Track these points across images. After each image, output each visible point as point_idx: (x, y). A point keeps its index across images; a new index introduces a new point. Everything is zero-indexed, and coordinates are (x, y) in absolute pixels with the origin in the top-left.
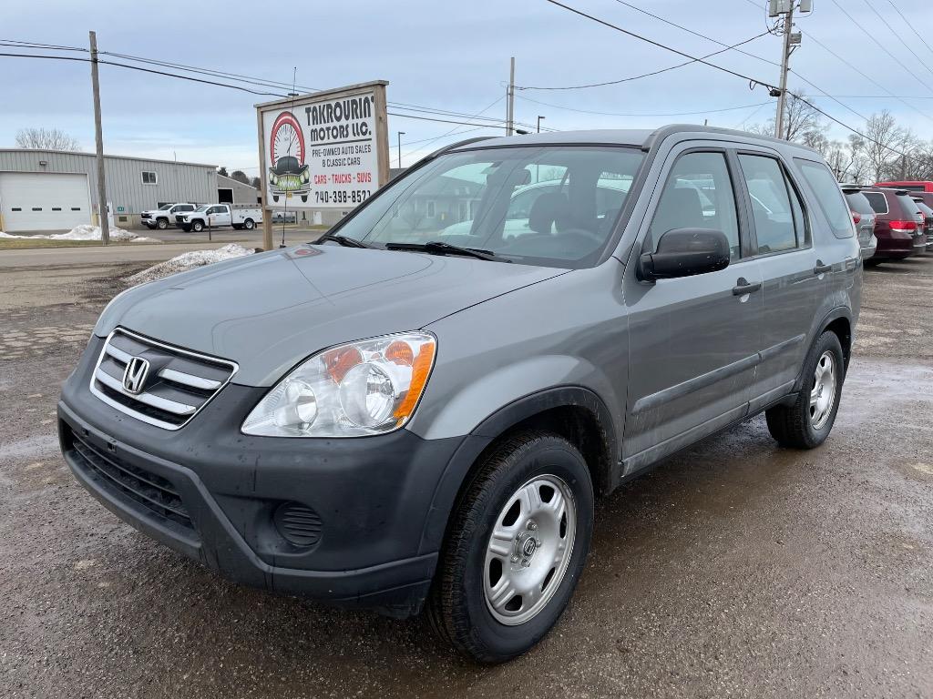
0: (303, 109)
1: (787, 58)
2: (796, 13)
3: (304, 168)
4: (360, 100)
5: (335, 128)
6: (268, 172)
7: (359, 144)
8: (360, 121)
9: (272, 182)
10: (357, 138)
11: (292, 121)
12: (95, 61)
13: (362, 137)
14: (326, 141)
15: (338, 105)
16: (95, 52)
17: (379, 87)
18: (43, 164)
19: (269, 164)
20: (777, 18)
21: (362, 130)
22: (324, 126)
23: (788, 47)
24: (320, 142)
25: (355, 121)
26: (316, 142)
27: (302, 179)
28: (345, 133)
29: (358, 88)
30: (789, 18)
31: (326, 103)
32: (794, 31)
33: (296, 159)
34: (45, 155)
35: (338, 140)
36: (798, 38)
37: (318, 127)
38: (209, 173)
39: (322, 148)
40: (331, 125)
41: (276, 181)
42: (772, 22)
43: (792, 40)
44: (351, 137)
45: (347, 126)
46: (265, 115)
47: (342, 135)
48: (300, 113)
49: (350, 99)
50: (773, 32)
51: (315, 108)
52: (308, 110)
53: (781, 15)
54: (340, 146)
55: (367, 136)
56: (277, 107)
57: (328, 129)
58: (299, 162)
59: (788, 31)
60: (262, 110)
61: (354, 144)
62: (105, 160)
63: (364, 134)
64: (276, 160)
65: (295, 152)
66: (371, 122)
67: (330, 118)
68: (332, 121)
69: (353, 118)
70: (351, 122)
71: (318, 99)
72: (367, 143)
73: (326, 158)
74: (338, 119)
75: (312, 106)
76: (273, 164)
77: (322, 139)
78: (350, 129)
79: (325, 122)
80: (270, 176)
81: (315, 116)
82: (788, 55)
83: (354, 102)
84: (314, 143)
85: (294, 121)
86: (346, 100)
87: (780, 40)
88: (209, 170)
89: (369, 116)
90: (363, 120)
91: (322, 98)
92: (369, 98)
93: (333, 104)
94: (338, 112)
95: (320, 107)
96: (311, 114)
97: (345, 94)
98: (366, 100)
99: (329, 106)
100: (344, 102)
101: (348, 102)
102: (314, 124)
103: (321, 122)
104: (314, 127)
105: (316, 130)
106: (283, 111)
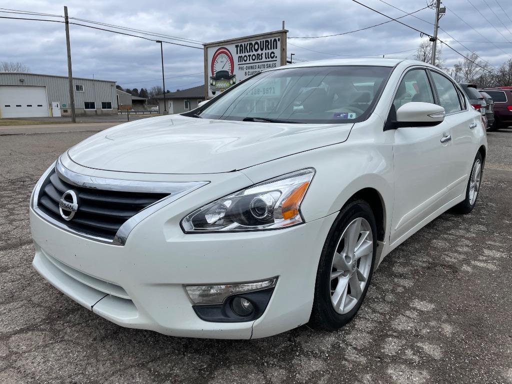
0: (234, 45)
1: (438, 21)
3: (234, 76)
4: (271, 40)
5: (254, 55)
6: (209, 79)
7: (268, 63)
8: (270, 51)
9: (212, 84)
10: (268, 60)
11: (226, 52)
12: (67, 23)
13: (271, 59)
14: (248, 62)
15: (256, 43)
16: (67, 17)
17: (284, 34)
18: (22, 81)
19: (210, 75)
21: (272, 56)
22: (247, 54)
23: (438, 15)
24: (244, 62)
25: (267, 51)
26: (241, 63)
27: (231, 82)
28: (260, 57)
29: (271, 34)
31: (249, 42)
32: (441, 6)
33: (228, 72)
34: (23, 76)
35: (256, 61)
36: (444, 10)
37: (243, 55)
38: (112, 85)
39: (245, 66)
40: (251, 54)
41: (214, 83)
43: (441, 11)
44: (264, 59)
45: (262, 54)
46: (209, 49)
47: (258, 58)
48: (232, 49)
49: (265, 40)
50: (430, 7)
51: (241, 45)
52: (237, 46)
54: (257, 64)
55: (274, 59)
56: (217, 45)
57: (249, 56)
58: (230, 73)
59: (438, 7)
60: (207, 46)
61: (266, 63)
63: (272, 58)
65: (227, 68)
66: (277, 52)
67: (251, 50)
68: (252, 51)
69: (266, 50)
70: (264, 52)
71: (245, 40)
72: (274, 62)
73: (247, 71)
74: (256, 50)
75: (240, 44)
76: (213, 74)
77: (245, 61)
78: (264, 56)
79: (248, 52)
80: (210, 81)
81: (241, 49)
83: (267, 41)
84: (240, 63)
85: (228, 52)
87: (435, 10)
89: (276, 48)
90: (272, 50)
91: (248, 40)
92: (277, 39)
93: (253, 43)
94: (256, 47)
95: (245, 44)
96: (239, 48)
97: (261, 37)
98: (275, 40)
99: (251, 44)
100: (261, 42)
101: (263, 41)
102: (240, 53)
103: (245, 52)
104: (240, 55)
105: (242, 56)
106: (221, 47)
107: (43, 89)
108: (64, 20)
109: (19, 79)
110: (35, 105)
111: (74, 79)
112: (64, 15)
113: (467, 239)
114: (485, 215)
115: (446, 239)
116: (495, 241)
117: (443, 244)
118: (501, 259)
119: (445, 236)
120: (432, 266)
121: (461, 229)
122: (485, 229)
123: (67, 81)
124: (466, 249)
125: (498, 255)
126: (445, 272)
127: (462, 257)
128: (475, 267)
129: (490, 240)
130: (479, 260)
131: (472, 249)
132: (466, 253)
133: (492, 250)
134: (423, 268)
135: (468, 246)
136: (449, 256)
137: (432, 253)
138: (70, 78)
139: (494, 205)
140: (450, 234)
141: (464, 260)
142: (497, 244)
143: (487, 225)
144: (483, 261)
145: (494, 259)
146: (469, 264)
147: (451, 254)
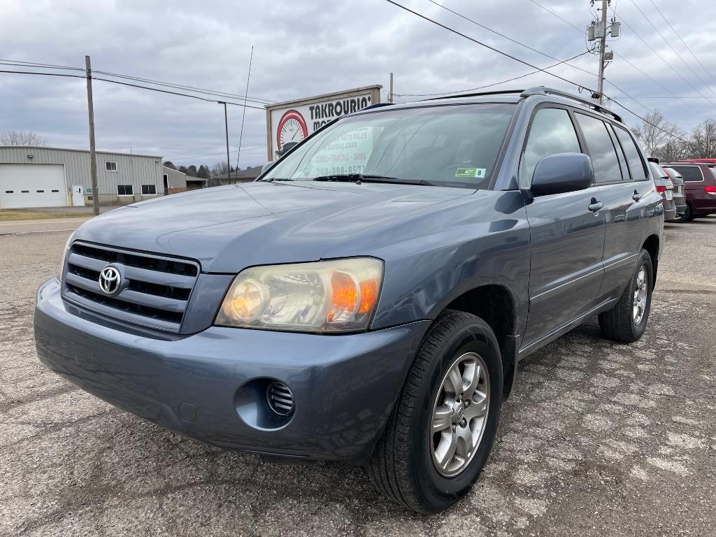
0: (308, 107)
1: (603, 70)
2: (608, 38)
4: (358, 100)
6: (274, 154)
11: (297, 117)
12: (89, 78)
15: (339, 104)
16: (89, 71)
17: (376, 90)
18: (30, 158)
19: (275, 148)
20: (594, 42)
22: (326, 119)
23: (603, 62)
29: (358, 91)
30: (603, 41)
31: (328, 103)
32: (607, 50)
34: (32, 150)
36: (610, 56)
37: (320, 120)
38: (156, 162)
42: (591, 45)
43: (606, 57)
46: (273, 113)
48: (305, 111)
49: (349, 99)
50: (592, 52)
51: (318, 107)
52: (312, 109)
53: (598, 40)
56: (284, 106)
59: (602, 51)
60: (270, 109)
62: (97, 155)
64: (282, 145)
65: (299, 139)
67: (331, 113)
68: (333, 115)
71: (322, 100)
75: (315, 106)
76: (279, 147)
79: (326, 116)
80: (275, 157)
81: (317, 112)
82: (603, 68)
83: (353, 101)
85: (300, 117)
86: (346, 100)
87: (598, 56)
88: (156, 160)
91: (326, 99)
92: (367, 98)
93: (334, 103)
94: (338, 109)
95: (322, 106)
96: (314, 111)
97: (345, 96)
98: (364, 100)
99: (331, 105)
100: (344, 102)
101: (348, 101)
102: (316, 118)
103: (323, 117)
104: (317, 120)
105: (318, 122)
106: (290, 109)
107: (61, 167)
108: (85, 74)
109: (26, 155)
110: (48, 191)
111: (98, 153)
112: (85, 68)
113: (643, 411)
114: (672, 365)
115: (607, 413)
116: (686, 415)
117: (603, 423)
118: (695, 452)
119: (608, 407)
120: (582, 469)
121: (632, 392)
122: (672, 393)
123: (89, 156)
124: (639, 433)
125: (691, 443)
126: (602, 482)
127: (633, 448)
128: (653, 470)
129: (678, 413)
130: (660, 455)
131: (650, 432)
132: (639, 441)
133: (681, 433)
134: (567, 473)
135: (643, 426)
136: (612, 448)
137: (584, 441)
138: (93, 153)
139: (686, 346)
140: (615, 403)
141: (635, 455)
142: (689, 421)
143: (674, 385)
144: (666, 456)
145: (684, 452)
146: (643, 465)
147: (615, 444)
